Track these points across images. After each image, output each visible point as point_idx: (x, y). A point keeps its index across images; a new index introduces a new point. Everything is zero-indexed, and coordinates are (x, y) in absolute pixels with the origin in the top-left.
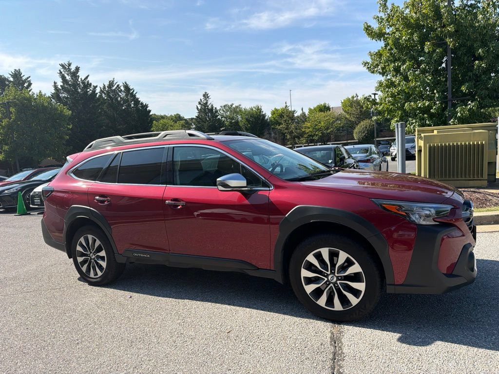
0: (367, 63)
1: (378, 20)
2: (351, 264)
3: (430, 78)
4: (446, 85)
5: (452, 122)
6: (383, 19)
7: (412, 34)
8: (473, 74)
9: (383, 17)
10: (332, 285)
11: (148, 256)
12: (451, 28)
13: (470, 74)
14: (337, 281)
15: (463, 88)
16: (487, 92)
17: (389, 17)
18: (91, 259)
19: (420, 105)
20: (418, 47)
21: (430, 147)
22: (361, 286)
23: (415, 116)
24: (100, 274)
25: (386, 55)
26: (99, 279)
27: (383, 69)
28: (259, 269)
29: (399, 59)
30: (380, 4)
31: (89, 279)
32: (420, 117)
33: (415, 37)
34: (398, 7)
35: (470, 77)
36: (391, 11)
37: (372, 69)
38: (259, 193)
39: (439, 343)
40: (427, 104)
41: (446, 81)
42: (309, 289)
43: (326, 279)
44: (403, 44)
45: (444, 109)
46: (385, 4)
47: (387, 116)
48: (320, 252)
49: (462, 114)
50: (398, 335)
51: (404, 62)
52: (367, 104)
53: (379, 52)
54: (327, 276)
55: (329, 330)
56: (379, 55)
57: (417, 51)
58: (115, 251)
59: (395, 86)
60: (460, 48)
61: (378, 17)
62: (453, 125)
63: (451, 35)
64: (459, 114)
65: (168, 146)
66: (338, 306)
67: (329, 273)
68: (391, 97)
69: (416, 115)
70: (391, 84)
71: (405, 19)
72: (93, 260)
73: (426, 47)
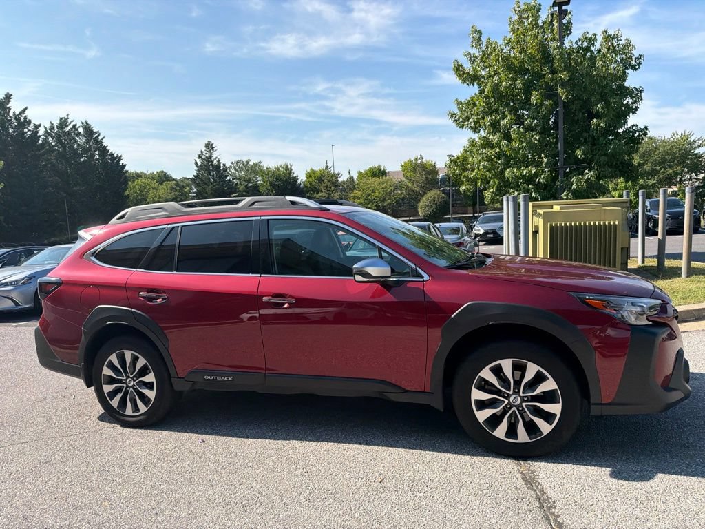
0: (454, 114)
1: (470, 58)
2: (543, 379)
3: (537, 138)
4: (558, 148)
5: (565, 196)
6: (476, 57)
7: (514, 80)
8: (589, 136)
9: (477, 54)
10: (514, 408)
11: (230, 379)
12: (564, 76)
13: (586, 135)
14: (521, 403)
15: (579, 153)
16: (606, 158)
17: (484, 55)
18: (128, 387)
19: (525, 172)
20: (522, 97)
21: (551, 227)
22: (555, 408)
23: (517, 187)
24: (143, 408)
25: (480, 104)
26: (141, 417)
27: (475, 123)
28: (407, 391)
29: (497, 111)
30: (473, 37)
31: (123, 418)
32: (524, 188)
33: (519, 84)
34: (496, 43)
35: (585, 139)
36: (487, 48)
37: (461, 122)
38: (409, 285)
39: (661, 476)
40: (533, 172)
41: (557, 143)
42: (482, 415)
43: (507, 401)
44: (502, 91)
45: (554, 179)
46: (479, 37)
47: (481, 185)
48: (500, 365)
49: (578, 186)
50: (608, 470)
51: (504, 117)
52: (454, 169)
53: (472, 100)
54: (508, 397)
55: (516, 469)
56: (472, 103)
57: (521, 102)
58: (173, 373)
59: (492, 148)
60: (573, 101)
61: (470, 54)
62: (566, 199)
63: (563, 84)
64: (574, 186)
65: (259, 218)
66: (523, 436)
67: (511, 393)
68: (486, 161)
69: (519, 186)
70: (487, 144)
71: (506, 58)
72: (131, 389)
73: (533, 98)
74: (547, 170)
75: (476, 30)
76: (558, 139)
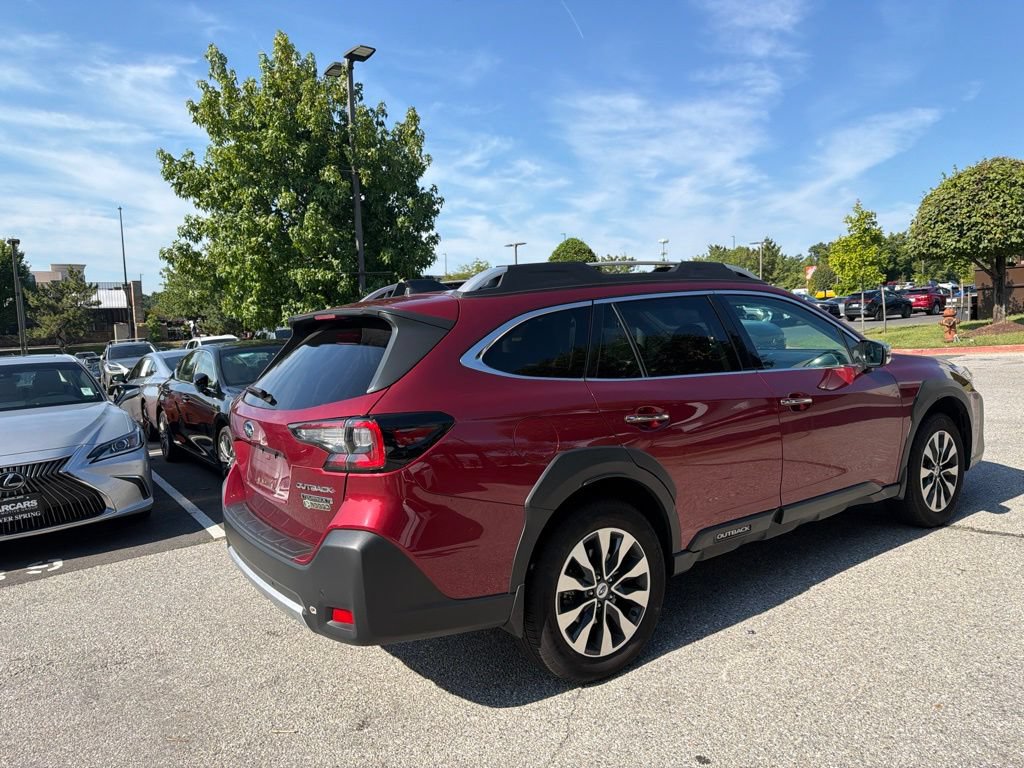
1: (209, 92)
10: (938, 479)
15: (386, 259)
18: (598, 601)
22: (956, 470)
23: (298, 297)
28: (884, 488)
30: (211, 61)
33: (302, 150)
40: (329, 277)
41: (352, 240)
42: (926, 492)
46: (223, 65)
48: (933, 440)
58: (676, 546)
61: (207, 86)
66: (943, 503)
72: (607, 602)
73: (329, 174)
74: (344, 275)
75: (217, 52)
76: (354, 235)
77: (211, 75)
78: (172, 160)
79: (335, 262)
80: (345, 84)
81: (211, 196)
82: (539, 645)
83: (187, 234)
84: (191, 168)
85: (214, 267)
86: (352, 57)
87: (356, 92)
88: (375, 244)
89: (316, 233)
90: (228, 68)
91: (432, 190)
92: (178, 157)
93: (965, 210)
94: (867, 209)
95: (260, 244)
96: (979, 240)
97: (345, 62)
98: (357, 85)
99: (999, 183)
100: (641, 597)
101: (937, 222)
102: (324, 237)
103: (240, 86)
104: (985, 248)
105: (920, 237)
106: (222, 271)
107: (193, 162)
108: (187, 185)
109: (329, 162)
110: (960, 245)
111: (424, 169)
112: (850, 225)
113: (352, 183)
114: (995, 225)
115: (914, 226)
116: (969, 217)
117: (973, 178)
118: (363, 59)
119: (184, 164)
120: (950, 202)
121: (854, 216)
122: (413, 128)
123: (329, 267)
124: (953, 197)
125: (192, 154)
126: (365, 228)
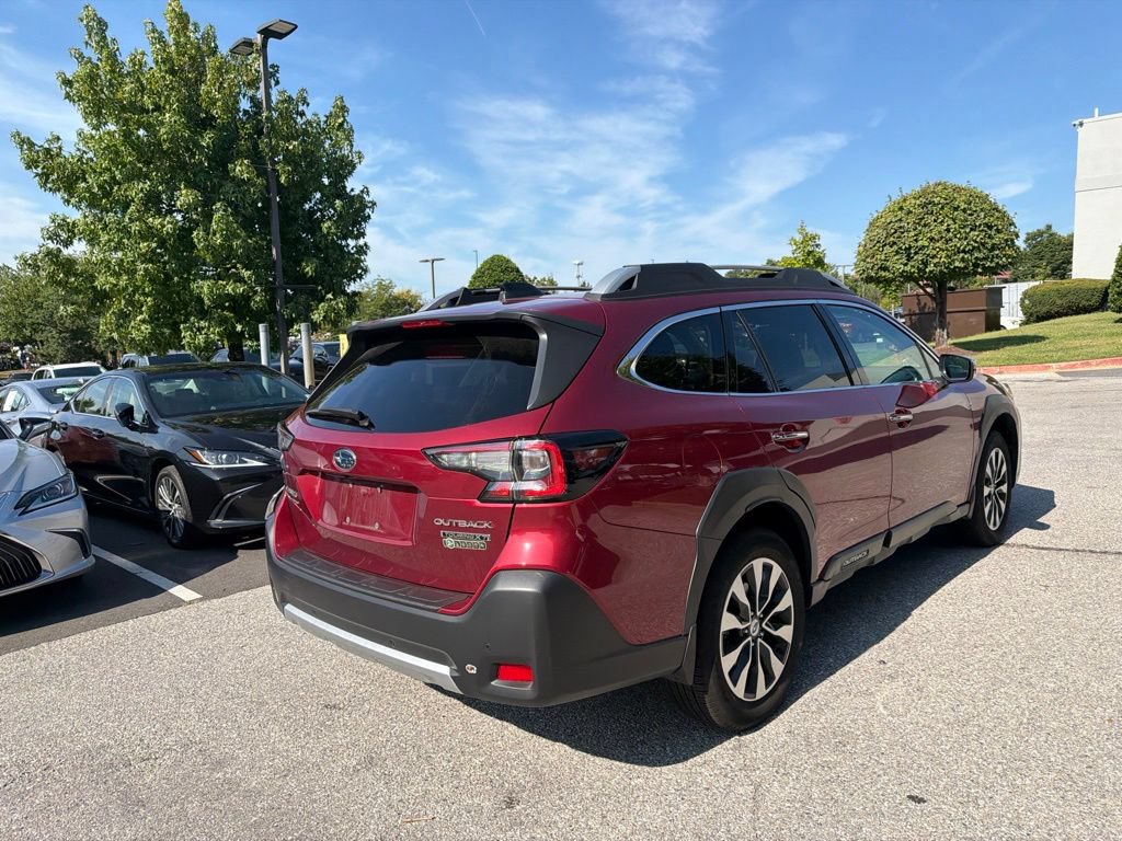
11: (865, 554)
46: (103, 31)
58: (814, 575)
72: (759, 640)
73: (241, 169)
74: (258, 289)
75: (95, 15)
76: (270, 242)
77: (87, 43)
78: (31, 144)
79: (246, 274)
80: (259, 65)
81: (89, 189)
82: (706, 692)
83: (53, 237)
84: (58, 155)
85: (92, 278)
86: (267, 33)
87: (271, 74)
88: (294, 251)
89: (226, 238)
90: (109, 34)
91: (362, 192)
92: (39, 141)
93: (912, 234)
94: (810, 230)
95: (153, 251)
96: (926, 264)
97: (258, 39)
98: (273, 66)
99: (942, 208)
100: (786, 633)
101: (885, 245)
102: (235, 243)
103: (125, 58)
104: (931, 272)
105: (868, 260)
106: (103, 281)
107: (60, 148)
108: (55, 176)
109: (240, 155)
110: (908, 268)
111: (354, 167)
112: (795, 247)
113: (267, 180)
114: (940, 249)
115: (861, 248)
116: (916, 241)
117: (918, 202)
118: (280, 36)
119: (48, 151)
120: (897, 225)
121: (799, 238)
122: (340, 121)
123: (240, 280)
124: (900, 220)
125: (58, 138)
126: (282, 233)
